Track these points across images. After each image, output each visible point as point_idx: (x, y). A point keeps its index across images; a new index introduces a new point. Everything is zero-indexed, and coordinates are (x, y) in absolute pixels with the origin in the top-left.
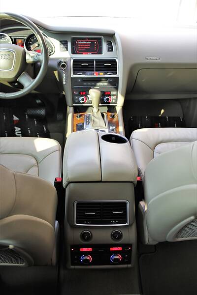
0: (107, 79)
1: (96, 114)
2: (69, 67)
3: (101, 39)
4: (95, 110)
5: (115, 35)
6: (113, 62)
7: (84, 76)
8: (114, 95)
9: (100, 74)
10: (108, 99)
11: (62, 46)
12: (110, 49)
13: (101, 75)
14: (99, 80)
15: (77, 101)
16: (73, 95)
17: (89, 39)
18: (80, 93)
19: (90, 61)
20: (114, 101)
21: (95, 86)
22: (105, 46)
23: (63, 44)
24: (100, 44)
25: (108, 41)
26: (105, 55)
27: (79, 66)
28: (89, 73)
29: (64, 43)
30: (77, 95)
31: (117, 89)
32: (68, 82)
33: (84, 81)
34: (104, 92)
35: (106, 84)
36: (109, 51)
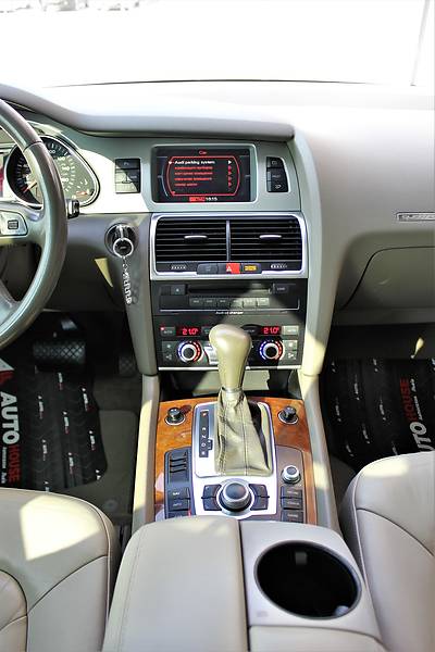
0: (267, 283)
1: (232, 411)
2: (143, 248)
3: (247, 151)
4: (230, 397)
5: (295, 139)
6: (289, 228)
7: (192, 275)
8: (291, 337)
9: (247, 268)
10: (271, 351)
11: (122, 176)
12: (279, 184)
13: (250, 271)
14: (242, 288)
15: (169, 357)
16: (158, 339)
17: (211, 151)
18: (178, 332)
19: (214, 225)
20: (290, 356)
21: (229, 307)
22: (260, 176)
23: (126, 170)
24: (247, 167)
25: (270, 159)
26: (263, 203)
27: (175, 241)
28: (208, 265)
29: (130, 167)
30: (169, 339)
31: (301, 317)
32: (141, 295)
33: (192, 291)
34: (260, 329)
35: (265, 301)
36: (274, 190)
